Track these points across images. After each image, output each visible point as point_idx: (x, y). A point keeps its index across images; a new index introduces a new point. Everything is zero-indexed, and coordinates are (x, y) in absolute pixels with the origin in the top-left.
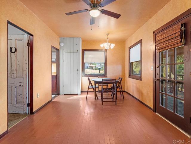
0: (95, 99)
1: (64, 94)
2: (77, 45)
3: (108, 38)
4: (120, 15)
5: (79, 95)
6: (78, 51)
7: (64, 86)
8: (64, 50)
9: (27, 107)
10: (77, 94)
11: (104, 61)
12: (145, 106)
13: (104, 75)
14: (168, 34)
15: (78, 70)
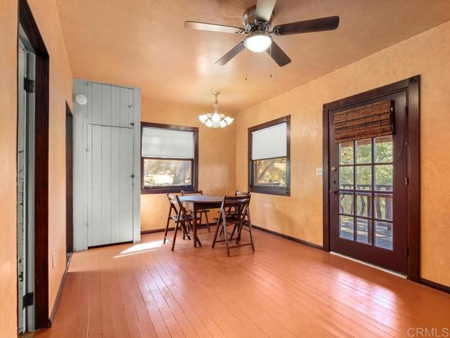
0: (195, 245)
1: (89, 248)
2: (130, 107)
3: (216, 103)
4: (289, 61)
5: (137, 243)
6: (133, 124)
7: (87, 225)
8: (87, 117)
9: (25, 309)
10: (131, 242)
11: (192, 156)
12: (301, 245)
13: (191, 189)
14: (363, 113)
15: (133, 176)
